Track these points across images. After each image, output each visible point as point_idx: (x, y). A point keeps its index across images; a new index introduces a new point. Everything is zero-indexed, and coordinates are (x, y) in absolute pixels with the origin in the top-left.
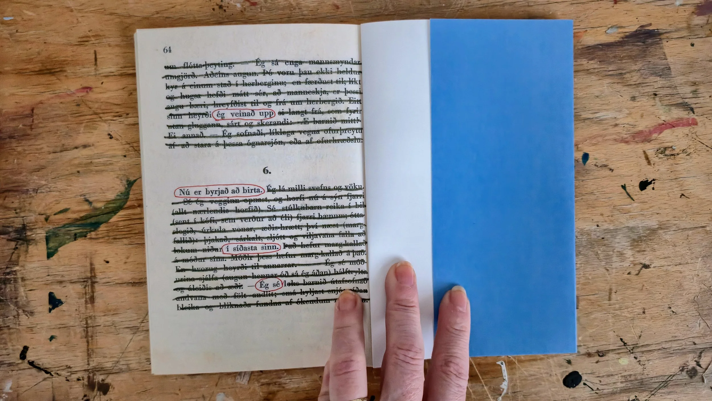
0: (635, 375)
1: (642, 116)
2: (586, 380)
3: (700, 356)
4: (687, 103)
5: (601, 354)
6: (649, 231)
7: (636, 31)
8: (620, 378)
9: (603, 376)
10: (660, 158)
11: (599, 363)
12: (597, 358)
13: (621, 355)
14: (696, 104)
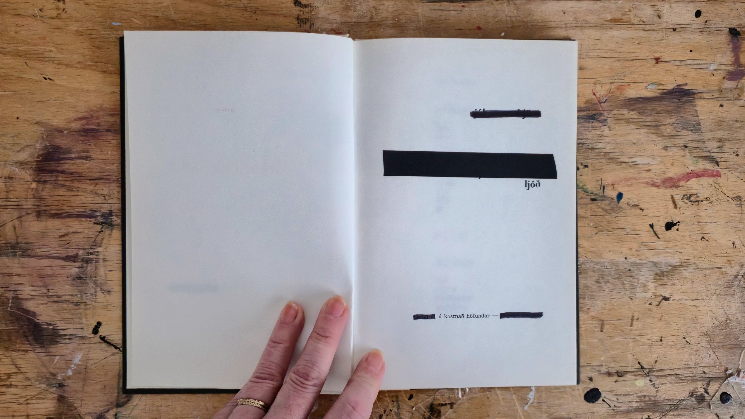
0: (649, 396)
1: (672, 165)
2: (605, 397)
3: (708, 385)
4: (713, 156)
5: (620, 375)
6: (671, 268)
7: (673, 89)
8: (635, 398)
9: (620, 395)
10: (686, 203)
11: (617, 383)
12: (616, 378)
13: (638, 377)
14: (721, 158)
